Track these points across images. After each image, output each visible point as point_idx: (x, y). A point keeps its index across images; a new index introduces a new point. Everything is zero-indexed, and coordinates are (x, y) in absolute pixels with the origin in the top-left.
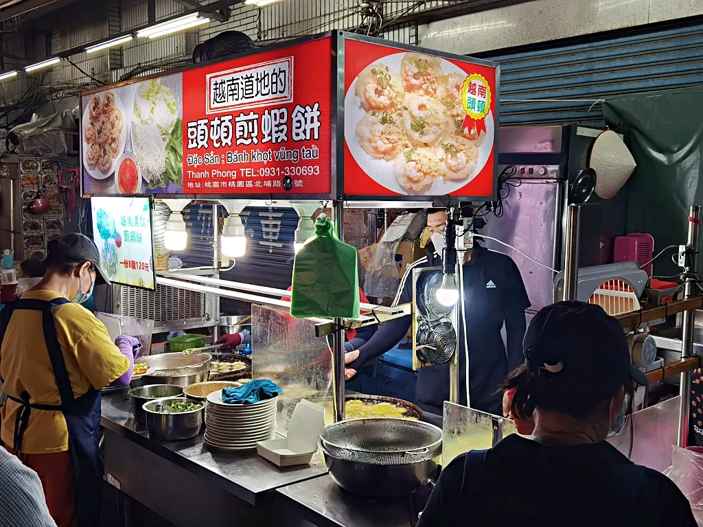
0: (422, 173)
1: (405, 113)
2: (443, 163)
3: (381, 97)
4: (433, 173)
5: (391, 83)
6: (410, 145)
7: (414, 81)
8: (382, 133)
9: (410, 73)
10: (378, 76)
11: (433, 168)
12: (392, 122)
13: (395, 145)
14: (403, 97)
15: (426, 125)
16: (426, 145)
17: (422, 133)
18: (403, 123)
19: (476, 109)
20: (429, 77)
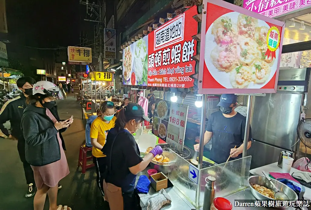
0: (244, 80)
1: (238, 47)
2: (254, 74)
3: (226, 36)
4: (249, 80)
5: (232, 28)
6: (239, 64)
7: (243, 29)
8: (225, 57)
9: (242, 24)
10: (225, 24)
11: (250, 77)
12: (231, 51)
13: (231, 64)
14: (237, 37)
15: (248, 54)
16: (247, 65)
17: (246, 58)
18: (236, 52)
19: (273, 45)
20: (252, 27)
